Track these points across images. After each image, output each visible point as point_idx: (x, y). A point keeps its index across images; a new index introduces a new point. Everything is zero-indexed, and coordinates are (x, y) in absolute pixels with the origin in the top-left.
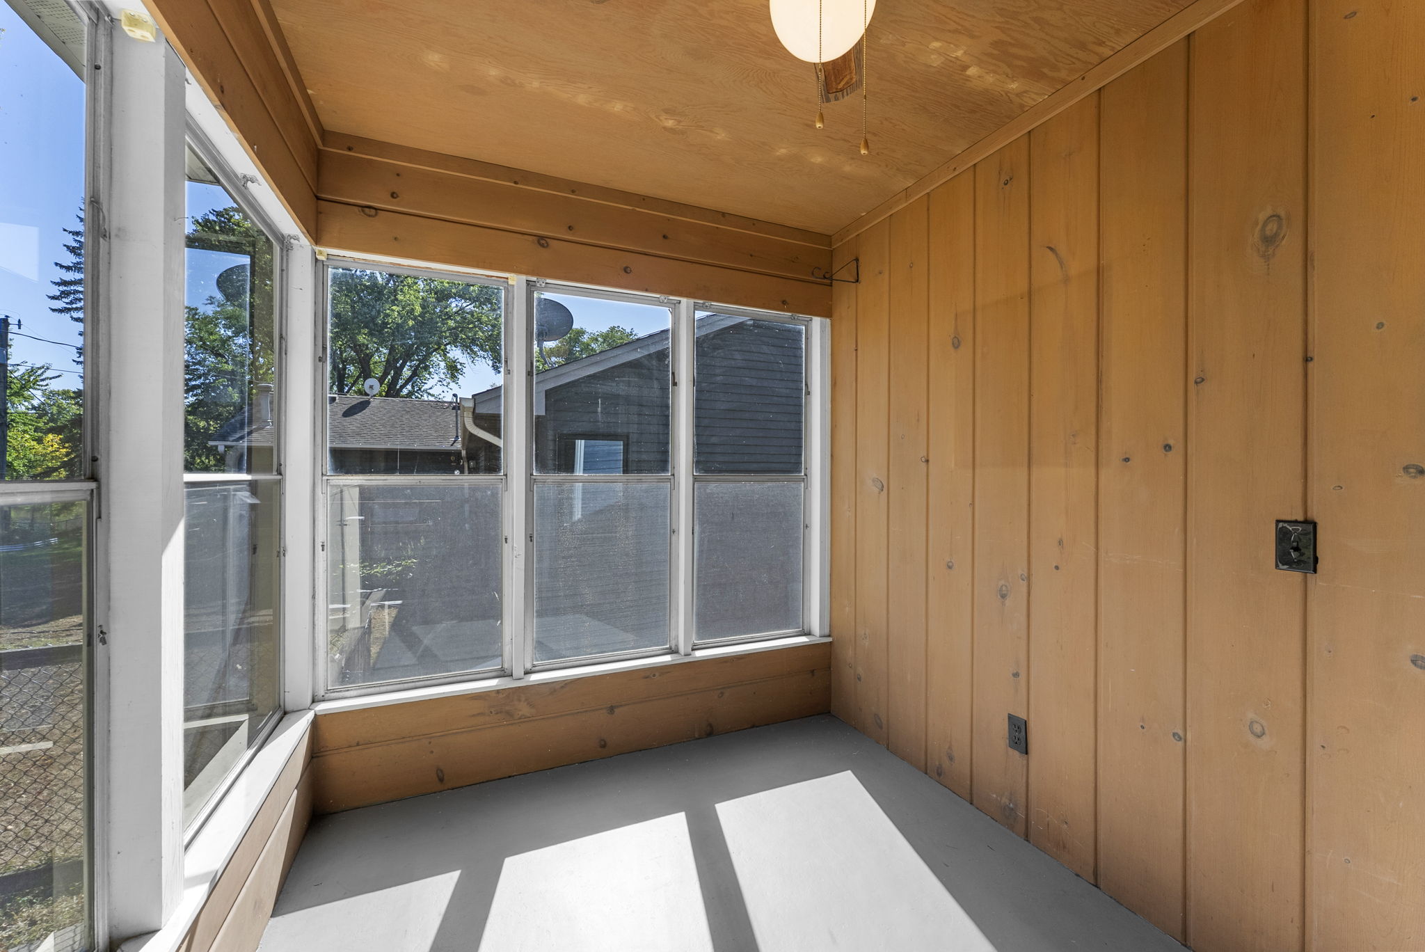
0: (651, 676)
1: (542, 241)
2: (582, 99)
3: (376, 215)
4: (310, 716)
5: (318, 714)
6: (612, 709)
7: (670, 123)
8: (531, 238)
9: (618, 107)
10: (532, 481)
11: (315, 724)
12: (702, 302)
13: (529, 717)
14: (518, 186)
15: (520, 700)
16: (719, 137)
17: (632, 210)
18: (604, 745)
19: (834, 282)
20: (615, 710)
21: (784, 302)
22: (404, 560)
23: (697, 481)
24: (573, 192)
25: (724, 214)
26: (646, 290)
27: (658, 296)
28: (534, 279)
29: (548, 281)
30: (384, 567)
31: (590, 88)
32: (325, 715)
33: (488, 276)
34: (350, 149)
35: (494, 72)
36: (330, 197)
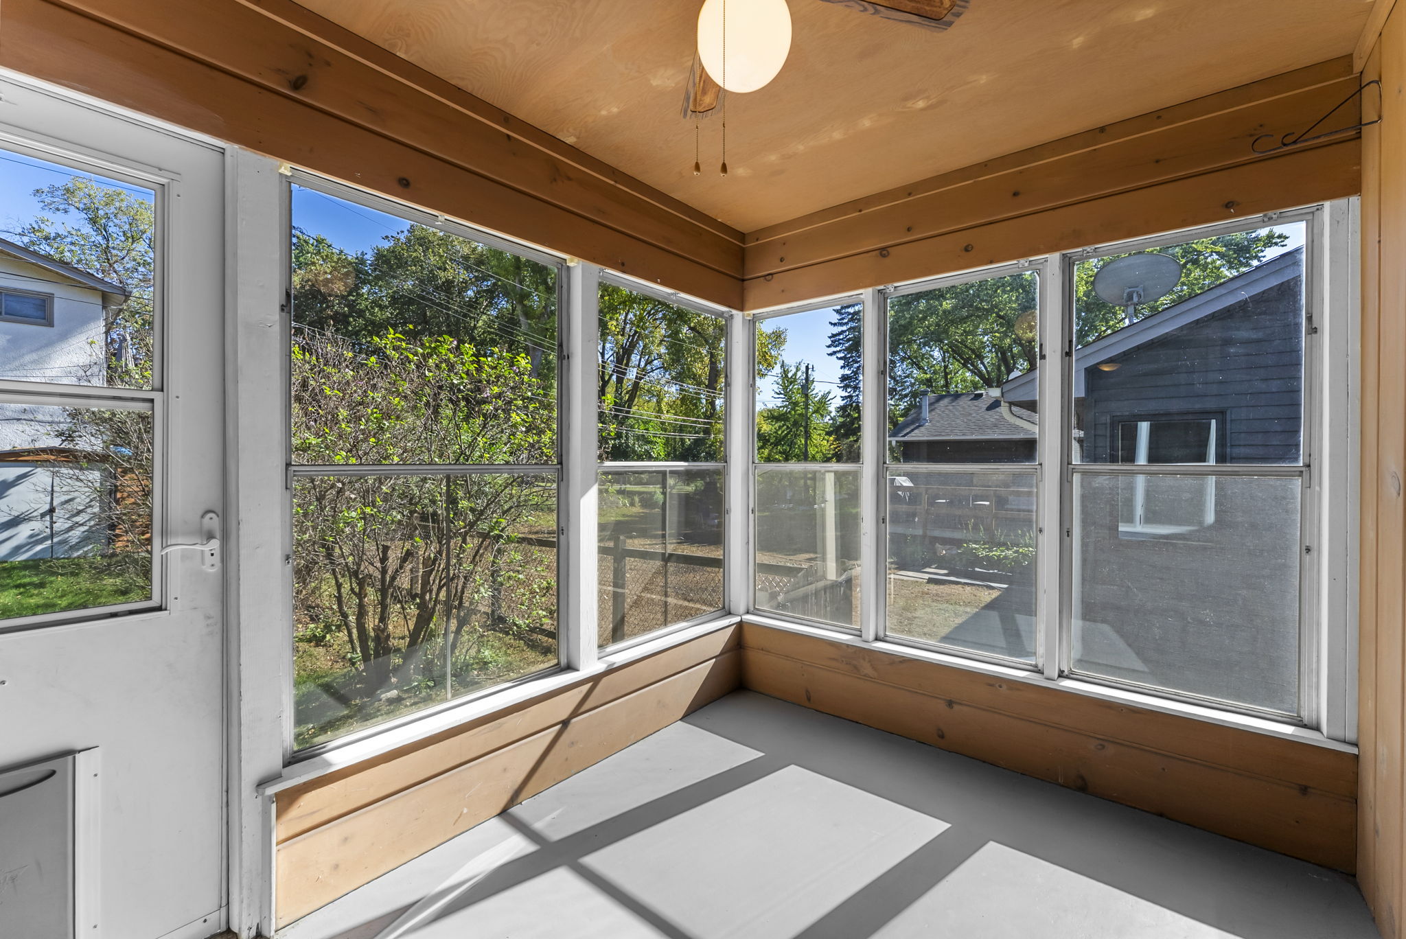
0: (997, 685)
1: (883, 252)
2: (837, 135)
3: (772, 277)
4: (737, 619)
5: (743, 620)
6: (950, 703)
7: (921, 104)
8: (874, 253)
9: (866, 123)
10: (885, 469)
11: (740, 625)
12: (1080, 249)
13: (871, 678)
14: (862, 212)
15: (864, 659)
16: (982, 82)
17: (975, 182)
18: (942, 736)
19: (1363, 128)
20: (954, 705)
21: (1228, 205)
22: (1021, 547)
23: (1075, 472)
24: (910, 194)
25: (1102, 129)
26: (991, 262)
27: (1015, 262)
28: (882, 287)
29: (896, 284)
30: (1002, 551)
31: (832, 126)
32: (747, 622)
33: (849, 297)
34: (757, 240)
35: (773, 157)
36: (750, 277)
